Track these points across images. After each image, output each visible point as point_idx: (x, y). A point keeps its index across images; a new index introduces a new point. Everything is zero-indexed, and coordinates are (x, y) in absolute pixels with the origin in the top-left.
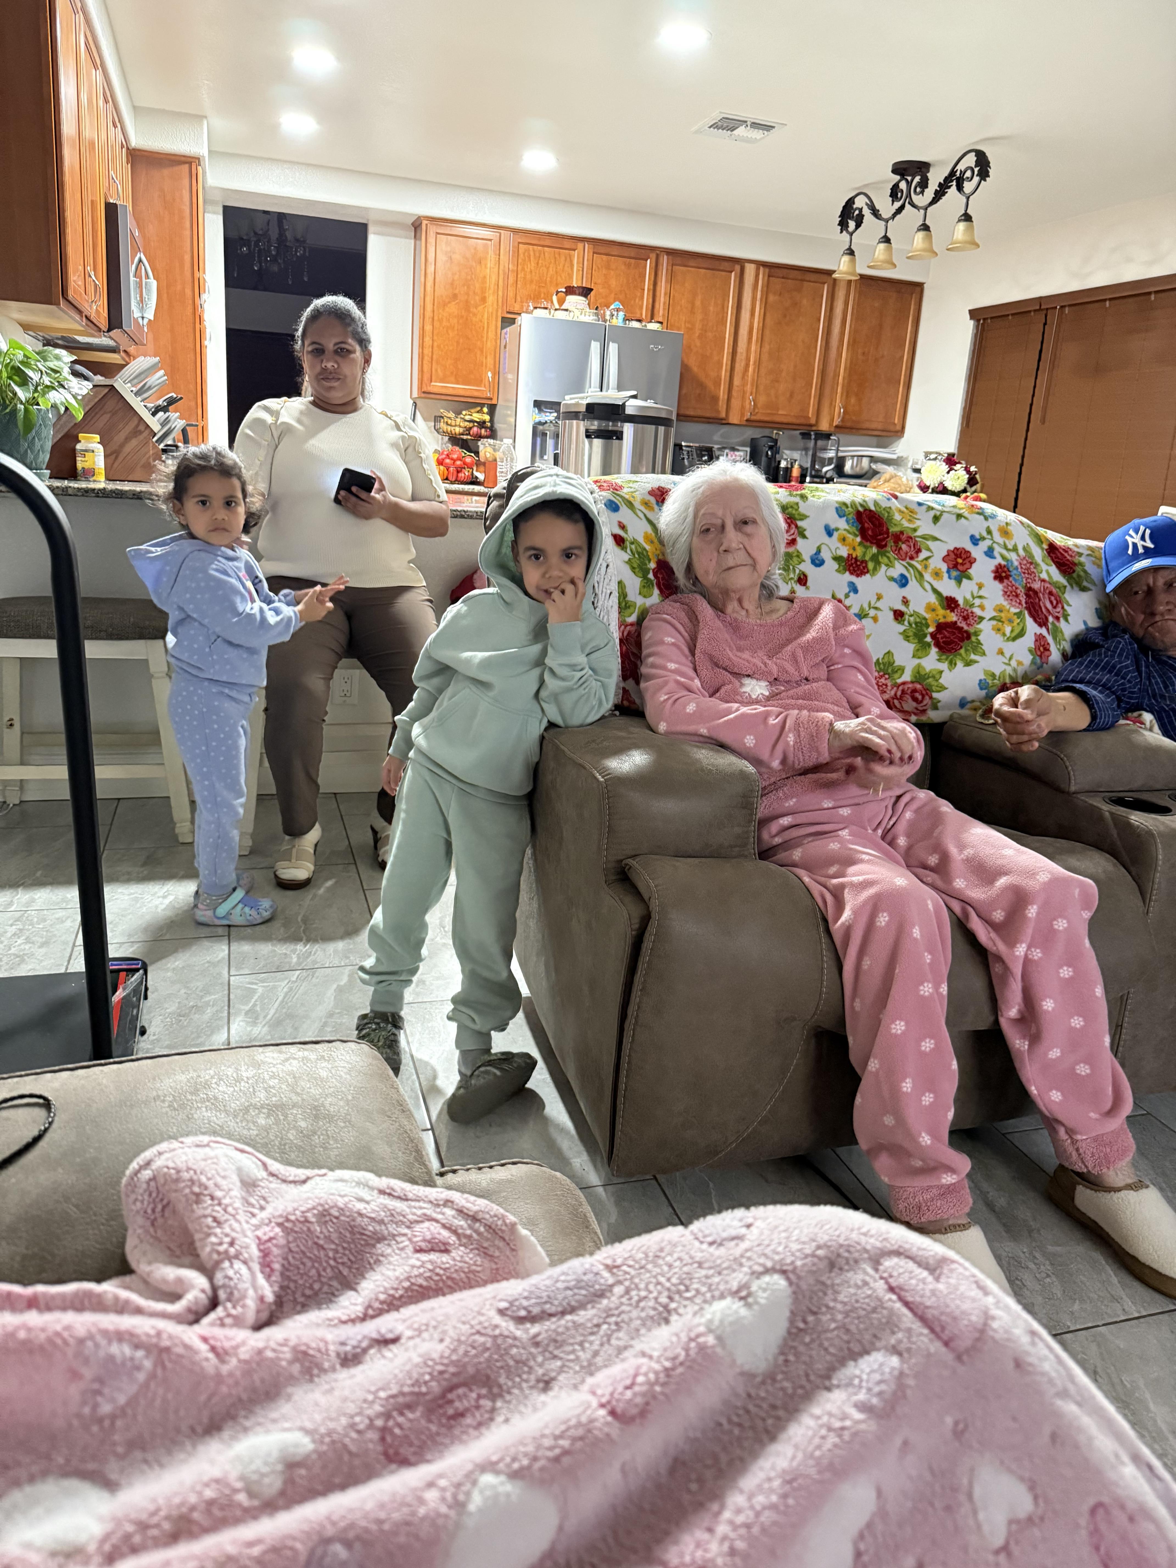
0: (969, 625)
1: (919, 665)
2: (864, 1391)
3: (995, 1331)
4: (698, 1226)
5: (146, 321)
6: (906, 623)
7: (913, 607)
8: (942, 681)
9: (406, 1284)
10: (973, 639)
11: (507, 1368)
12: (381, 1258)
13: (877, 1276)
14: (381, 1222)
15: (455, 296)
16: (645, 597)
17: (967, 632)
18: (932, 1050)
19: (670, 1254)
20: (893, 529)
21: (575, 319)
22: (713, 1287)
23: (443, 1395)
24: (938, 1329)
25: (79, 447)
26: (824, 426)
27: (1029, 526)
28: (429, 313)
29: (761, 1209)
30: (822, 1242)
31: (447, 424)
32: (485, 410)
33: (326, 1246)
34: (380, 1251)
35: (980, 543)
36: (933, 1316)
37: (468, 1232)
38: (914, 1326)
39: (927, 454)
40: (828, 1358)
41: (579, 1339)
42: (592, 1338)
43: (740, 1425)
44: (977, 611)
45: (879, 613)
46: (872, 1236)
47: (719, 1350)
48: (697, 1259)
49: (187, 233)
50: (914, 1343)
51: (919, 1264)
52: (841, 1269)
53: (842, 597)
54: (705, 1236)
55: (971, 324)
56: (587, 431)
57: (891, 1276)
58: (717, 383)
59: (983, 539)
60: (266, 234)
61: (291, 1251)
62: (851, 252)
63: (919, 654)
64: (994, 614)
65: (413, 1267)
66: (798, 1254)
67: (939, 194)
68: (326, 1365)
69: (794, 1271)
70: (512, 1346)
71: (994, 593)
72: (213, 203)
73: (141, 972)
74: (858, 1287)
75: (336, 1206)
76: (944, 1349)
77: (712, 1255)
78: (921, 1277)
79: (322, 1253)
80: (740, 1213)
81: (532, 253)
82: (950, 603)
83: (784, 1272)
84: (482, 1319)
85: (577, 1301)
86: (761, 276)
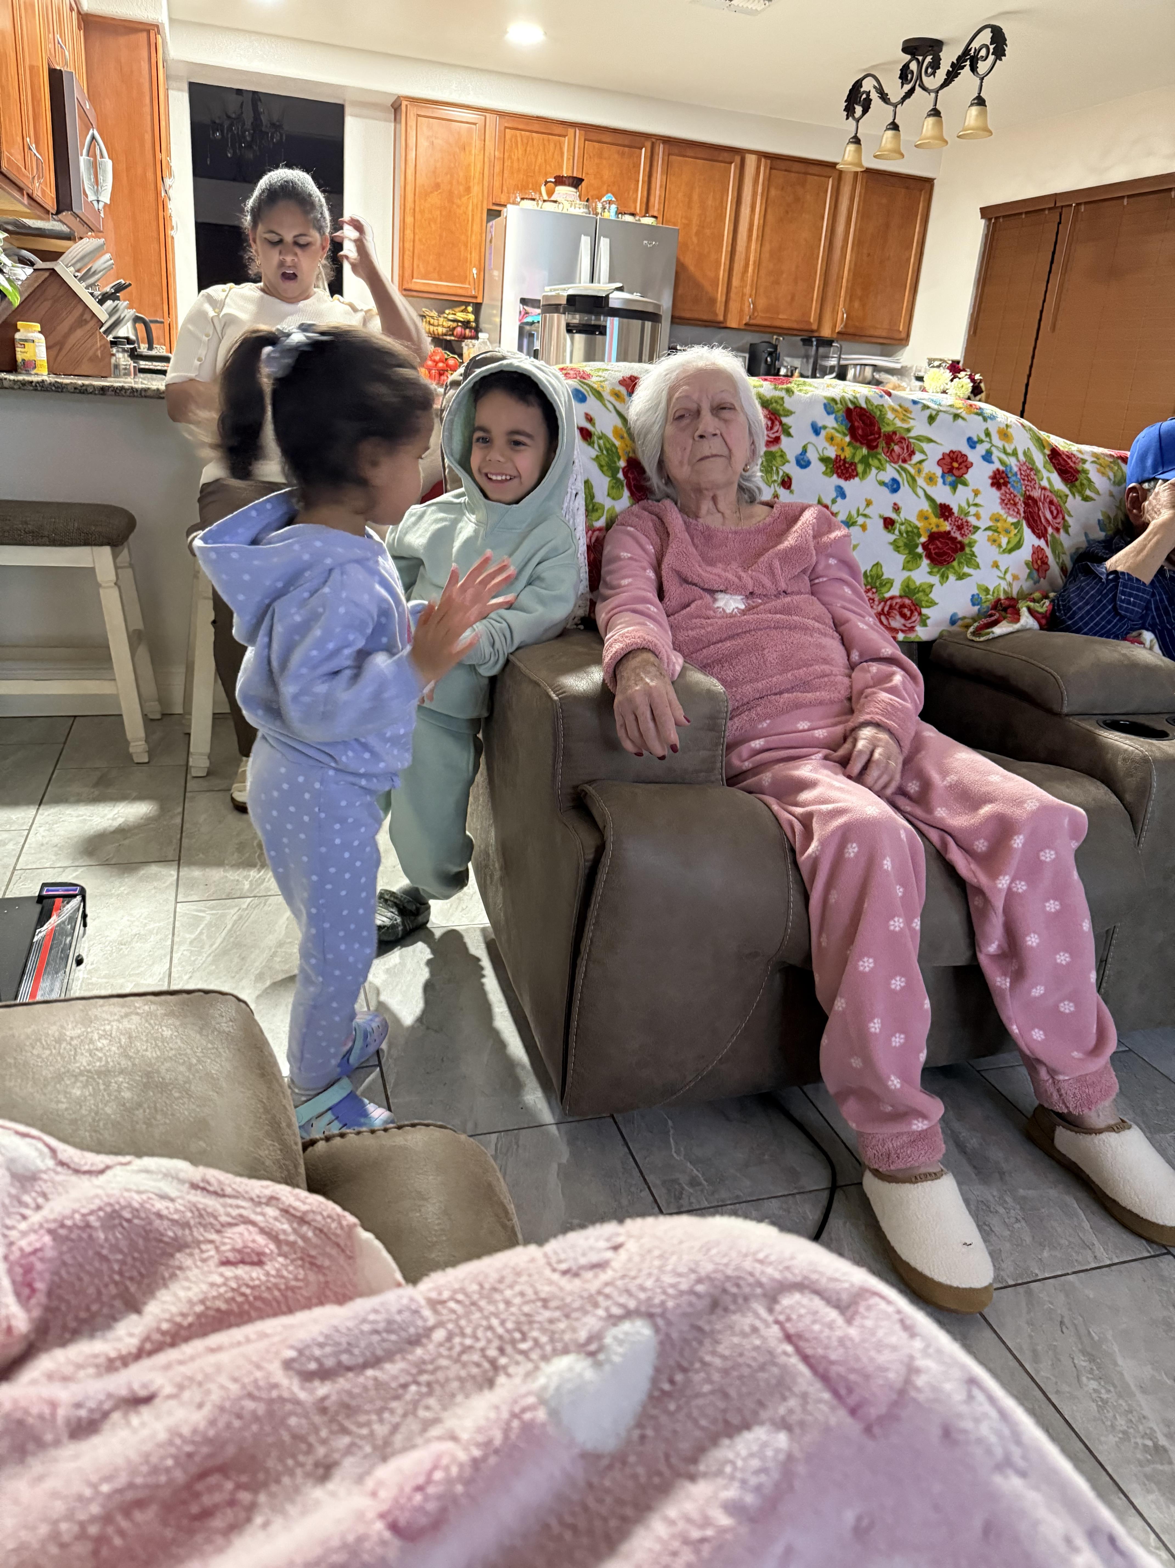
0: (963, 535)
1: (909, 578)
2: (736, 1484)
3: (918, 1390)
4: (554, 1246)
5: (101, 205)
6: (897, 532)
7: (903, 515)
8: (932, 596)
9: (199, 1308)
10: (967, 550)
11: (280, 1444)
12: (178, 1272)
13: (770, 1319)
14: (186, 1225)
15: (437, 186)
16: (613, 499)
17: (960, 542)
18: (902, 988)
19: (511, 1287)
20: (886, 429)
21: (565, 211)
22: (557, 1336)
23: (188, 1486)
24: (843, 1392)
25: (18, 336)
26: (826, 332)
27: (1030, 429)
28: (409, 204)
29: (639, 1222)
30: (703, 1273)
31: (430, 323)
32: (470, 309)
33: (111, 1257)
34: (177, 1263)
35: (978, 446)
36: (839, 1375)
37: (292, 1238)
38: (811, 1390)
39: (930, 361)
40: (698, 1433)
41: (379, 1404)
42: (394, 1404)
43: (574, 1528)
44: (972, 520)
45: (868, 521)
46: (771, 1264)
47: (551, 1430)
48: (543, 1295)
49: (147, 109)
50: (811, 1414)
51: (828, 1301)
52: (726, 1310)
53: (829, 503)
54: (560, 1262)
55: (982, 223)
56: (568, 325)
57: (789, 1319)
58: (715, 282)
59: (981, 441)
60: (239, 118)
61: (64, 1264)
62: (856, 140)
63: (910, 566)
64: (991, 524)
65: (212, 1285)
66: (671, 1291)
67: (952, 75)
68: (49, 1437)
69: (663, 1315)
70: (291, 1413)
71: (991, 500)
72: (178, 78)
73: (79, 898)
74: (744, 1335)
75: (130, 1205)
76: (849, 1420)
77: (561, 1289)
78: (828, 1319)
79: (105, 1267)
80: (610, 1228)
81: (519, 139)
82: (944, 511)
83: (650, 1316)
84: (259, 1374)
85: (384, 1350)
86: (762, 168)
